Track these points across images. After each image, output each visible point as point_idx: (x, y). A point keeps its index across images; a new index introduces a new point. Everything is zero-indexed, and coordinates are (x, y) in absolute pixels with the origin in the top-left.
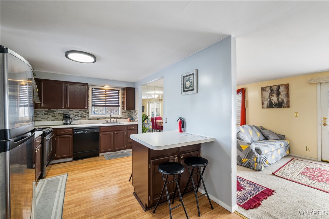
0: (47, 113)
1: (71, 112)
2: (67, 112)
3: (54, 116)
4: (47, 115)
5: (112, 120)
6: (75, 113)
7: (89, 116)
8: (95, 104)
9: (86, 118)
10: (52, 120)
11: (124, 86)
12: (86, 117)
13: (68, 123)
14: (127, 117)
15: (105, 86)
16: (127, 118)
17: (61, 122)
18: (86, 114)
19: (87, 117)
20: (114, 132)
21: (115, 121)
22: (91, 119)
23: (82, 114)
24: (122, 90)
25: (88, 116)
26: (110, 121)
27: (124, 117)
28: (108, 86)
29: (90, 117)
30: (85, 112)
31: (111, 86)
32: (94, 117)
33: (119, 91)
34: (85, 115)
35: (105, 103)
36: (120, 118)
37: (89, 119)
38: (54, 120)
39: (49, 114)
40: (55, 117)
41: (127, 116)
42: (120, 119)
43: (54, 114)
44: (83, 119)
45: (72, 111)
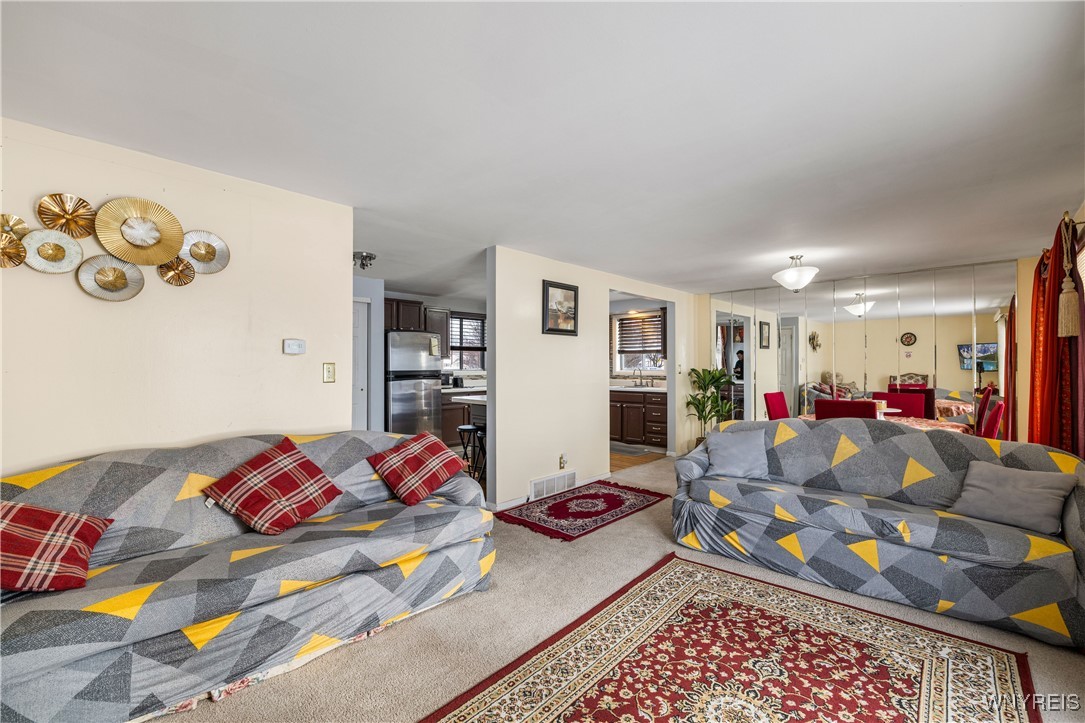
5: (644, 382)
8: (623, 349)
25: (612, 371)
26: (641, 383)
31: (643, 311)
35: (641, 346)
36: (664, 379)
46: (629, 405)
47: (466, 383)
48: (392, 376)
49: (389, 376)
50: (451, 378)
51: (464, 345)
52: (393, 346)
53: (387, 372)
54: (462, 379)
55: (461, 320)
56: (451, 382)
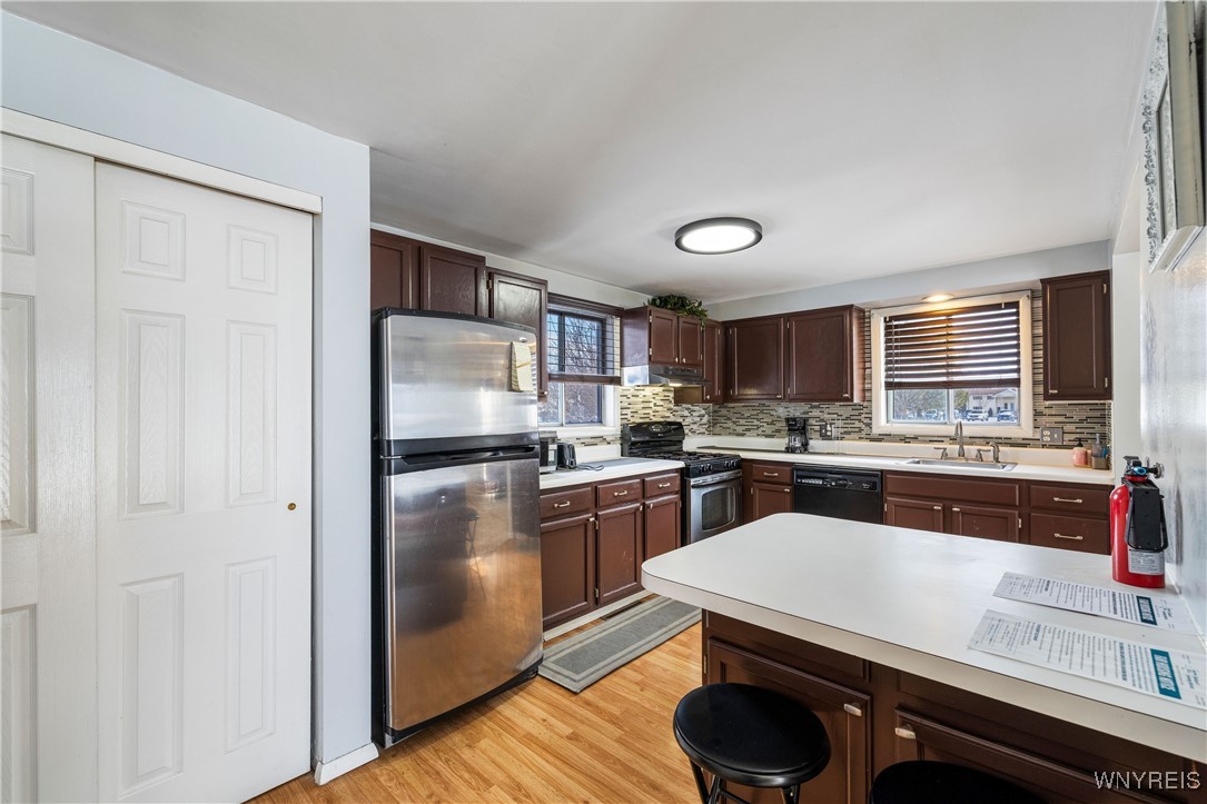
0: (757, 415)
1: (815, 413)
2: (805, 413)
3: (772, 423)
4: (758, 420)
5: (971, 450)
6: (826, 416)
7: (873, 426)
8: (896, 380)
9: (863, 434)
10: (767, 436)
11: (1033, 275)
12: (861, 430)
13: (796, 448)
14: (1067, 437)
15: (929, 300)
16: (1071, 447)
17: (782, 443)
18: (860, 421)
19: (866, 429)
20: (948, 503)
21: (989, 456)
22: (880, 440)
23: (847, 419)
24: (1033, 298)
25: (869, 425)
26: (962, 454)
27: (1047, 439)
28: (946, 297)
29: (876, 431)
30: (856, 413)
31: (957, 295)
32: (893, 432)
33: (1016, 305)
34: (857, 424)
35: (944, 371)
36: (1024, 443)
37: (872, 440)
38: (772, 436)
39: (761, 416)
40: (774, 428)
41: (1073, 437)
42: (1025, 446)
43: (773, 418)
44: (853, 435)
45: (818, 407)
46: (968, 508)
47: (582, 456)
48: (395, 458)
49: (384, 457)
50: (553, 447)
51: (567, 372)
52: (398, 380)
53: (378, 444)
54: (572, 449)
55: (561, 314)
56: (552, 457)
